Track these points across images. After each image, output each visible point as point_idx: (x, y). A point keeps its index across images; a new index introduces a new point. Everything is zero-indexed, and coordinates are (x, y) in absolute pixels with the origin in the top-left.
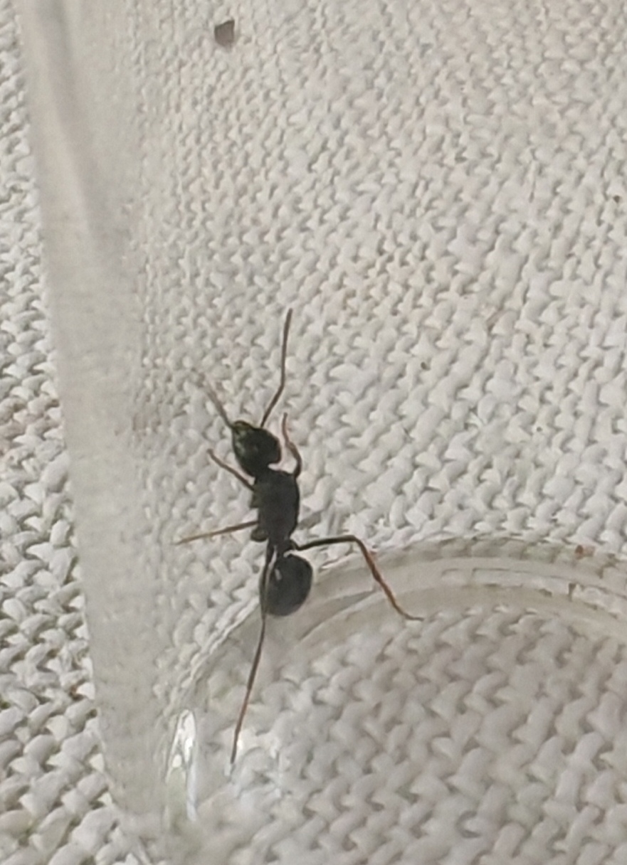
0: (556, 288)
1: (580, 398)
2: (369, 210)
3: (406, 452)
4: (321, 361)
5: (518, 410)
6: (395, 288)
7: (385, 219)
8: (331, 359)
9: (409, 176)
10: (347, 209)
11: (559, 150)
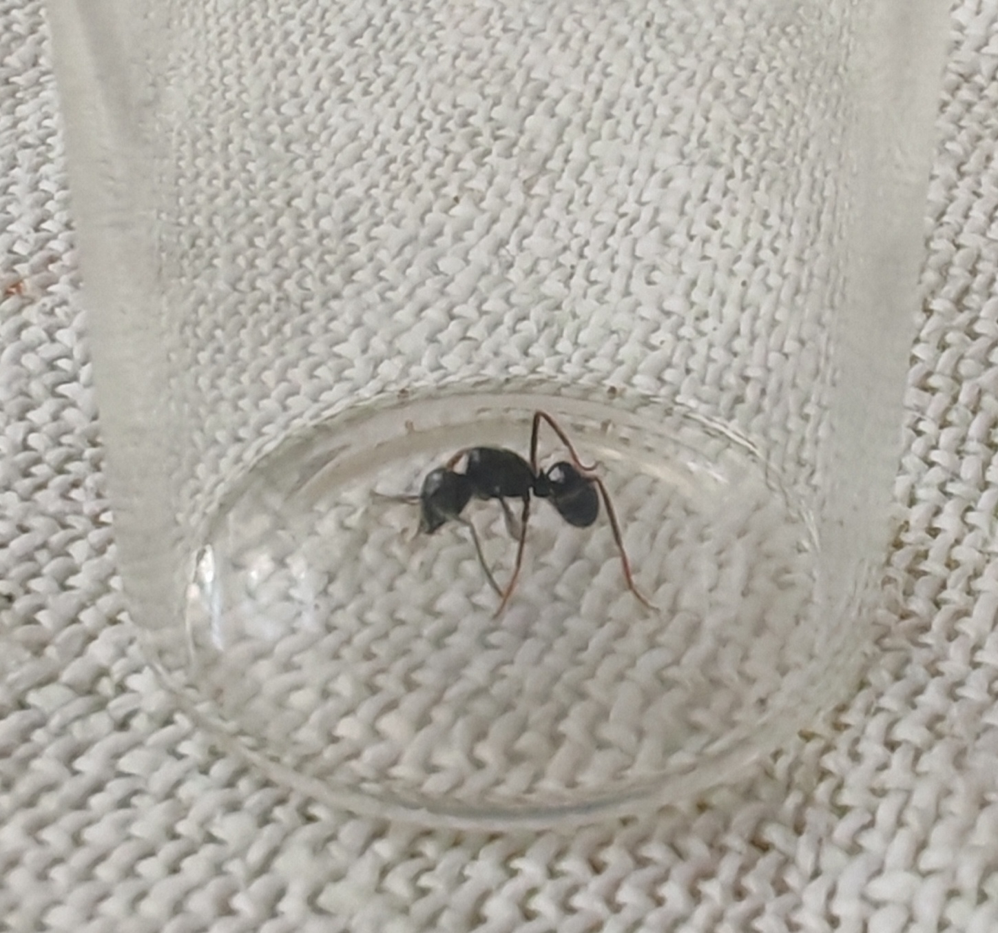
0: (596, 148)
1: (617, 252)
2: (410, 81)
3: (443, 304)
4: (360, 222)
5: (559, 265)
6: (434, 154)
7: (424, 87)
8: (371, 221)
9: (450, 47)
10: (392, 81)
11: (603, 17)
